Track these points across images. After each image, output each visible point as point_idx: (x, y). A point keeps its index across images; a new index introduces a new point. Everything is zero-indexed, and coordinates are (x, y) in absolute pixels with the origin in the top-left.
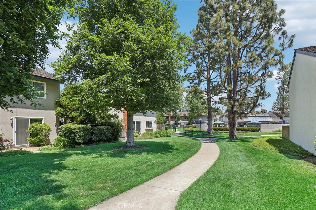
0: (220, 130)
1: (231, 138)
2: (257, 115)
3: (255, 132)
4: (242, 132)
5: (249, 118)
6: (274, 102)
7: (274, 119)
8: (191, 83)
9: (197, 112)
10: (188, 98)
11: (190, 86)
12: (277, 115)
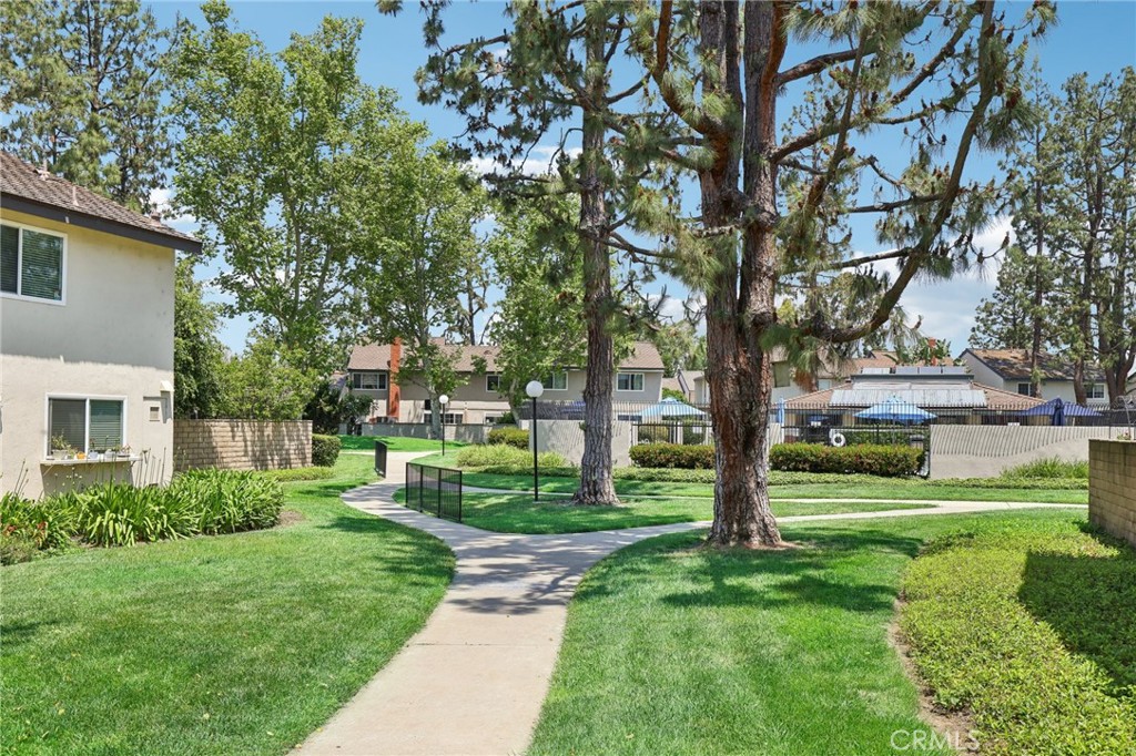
0: (679, 465)
1: (725, 541)
2: (901, 370)
3: (894, 480)
4: (813, 477)
5: (858, 385)
6: (983, 305)
7: (992, 393)
8: (474, 126)
9: (557, 348)
10: (502, 256)
11: (471, 145)
12: (1001, 373)
